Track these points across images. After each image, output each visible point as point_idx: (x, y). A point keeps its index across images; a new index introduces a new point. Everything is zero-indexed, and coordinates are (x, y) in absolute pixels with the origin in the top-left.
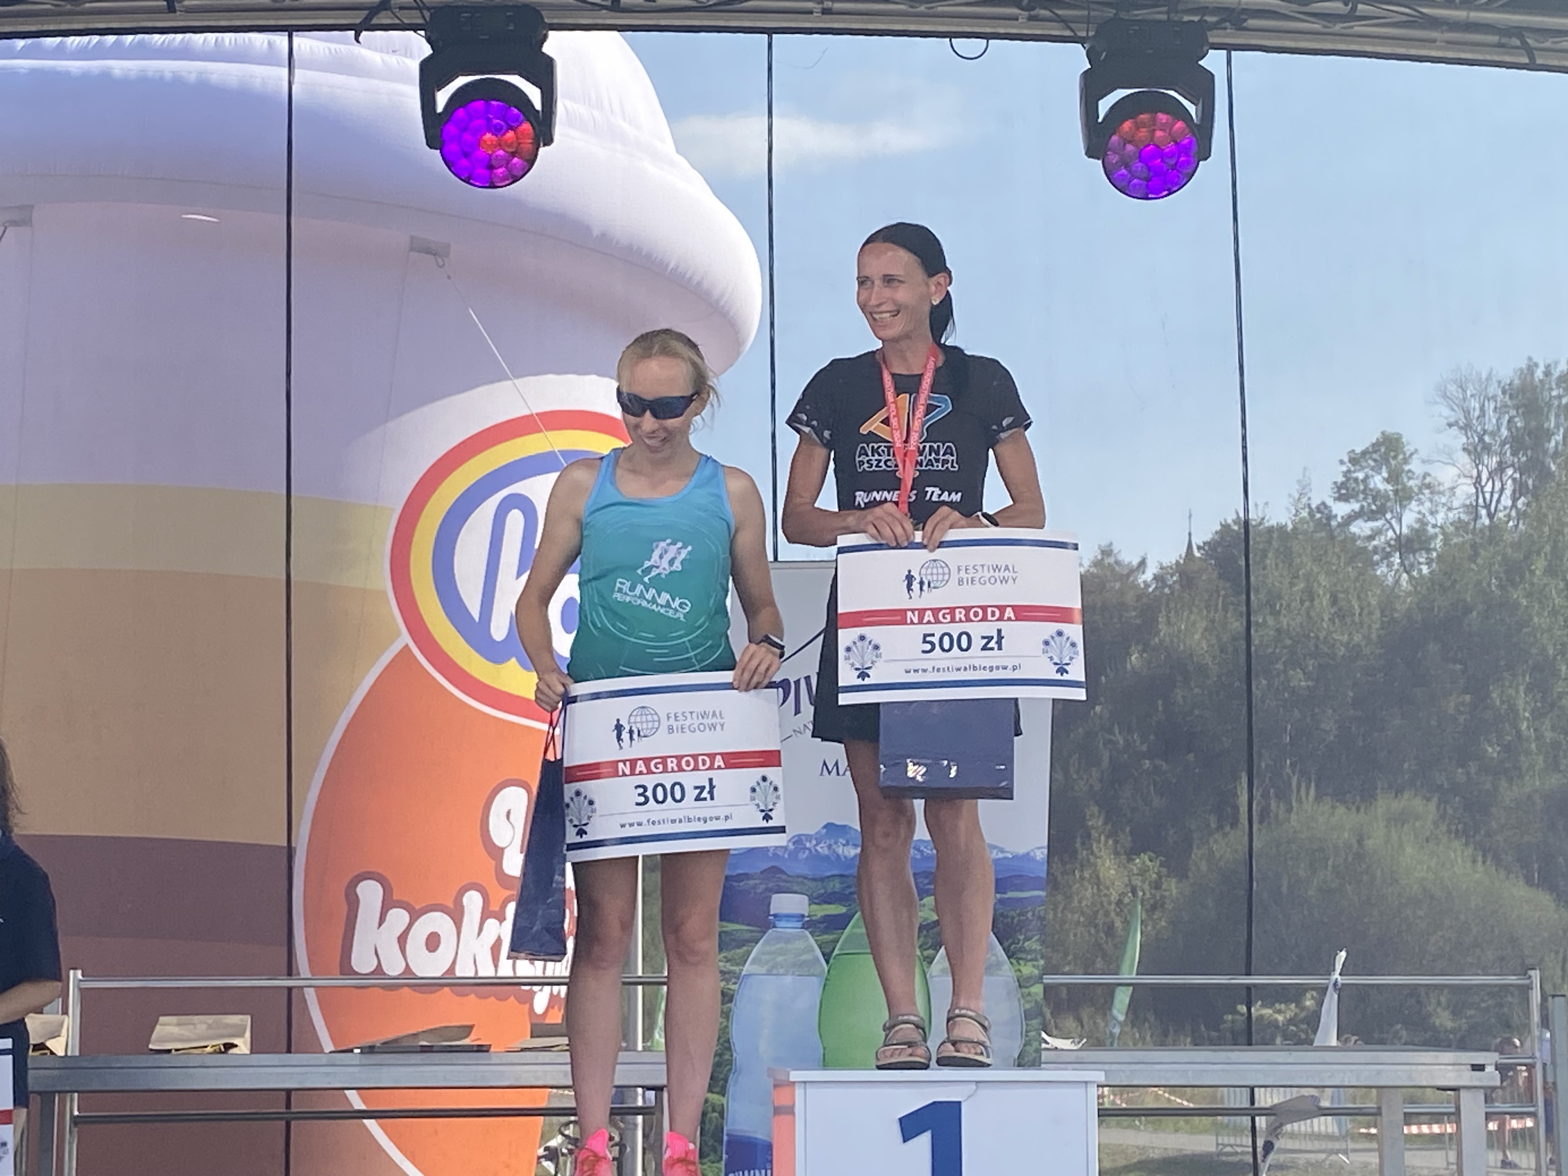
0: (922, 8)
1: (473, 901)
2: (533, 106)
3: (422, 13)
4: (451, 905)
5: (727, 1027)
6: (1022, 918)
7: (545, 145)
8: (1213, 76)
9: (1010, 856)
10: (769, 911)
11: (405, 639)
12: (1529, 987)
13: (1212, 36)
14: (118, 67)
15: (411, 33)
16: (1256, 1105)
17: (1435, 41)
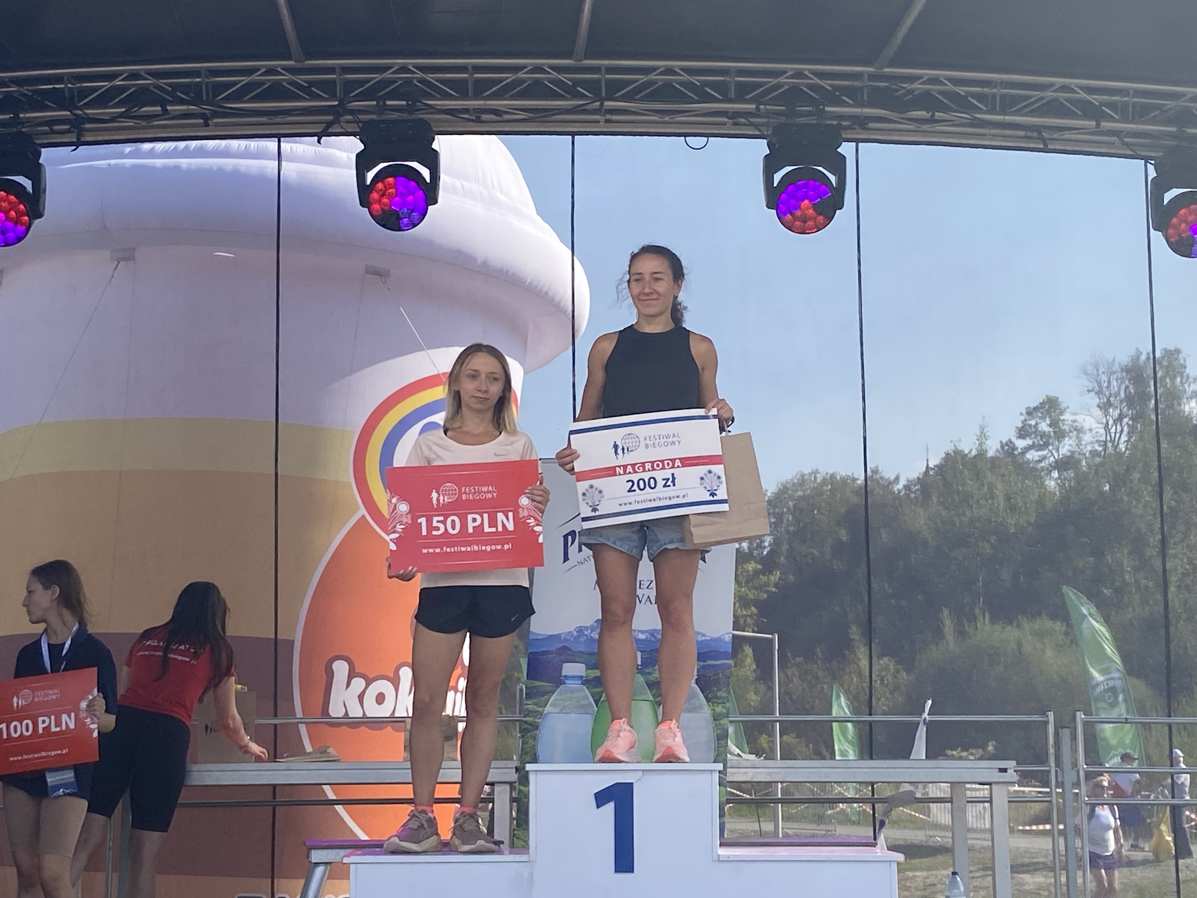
0: (667, 119)
1: (406, 674)
2: (426, 181)
3: (359, 126)
4: (392, 676)
5: (534, 746)
6: (716, 677)
7: (432, 205)
8: (845, 157)
9: (709, 638)
10: (561, 673)
11: (363, 511)
12: (1047, 723)
13: (846, 134)
14: (184, 162)
15: (353, 137)
16: (875, 796)
17: (985, 135)
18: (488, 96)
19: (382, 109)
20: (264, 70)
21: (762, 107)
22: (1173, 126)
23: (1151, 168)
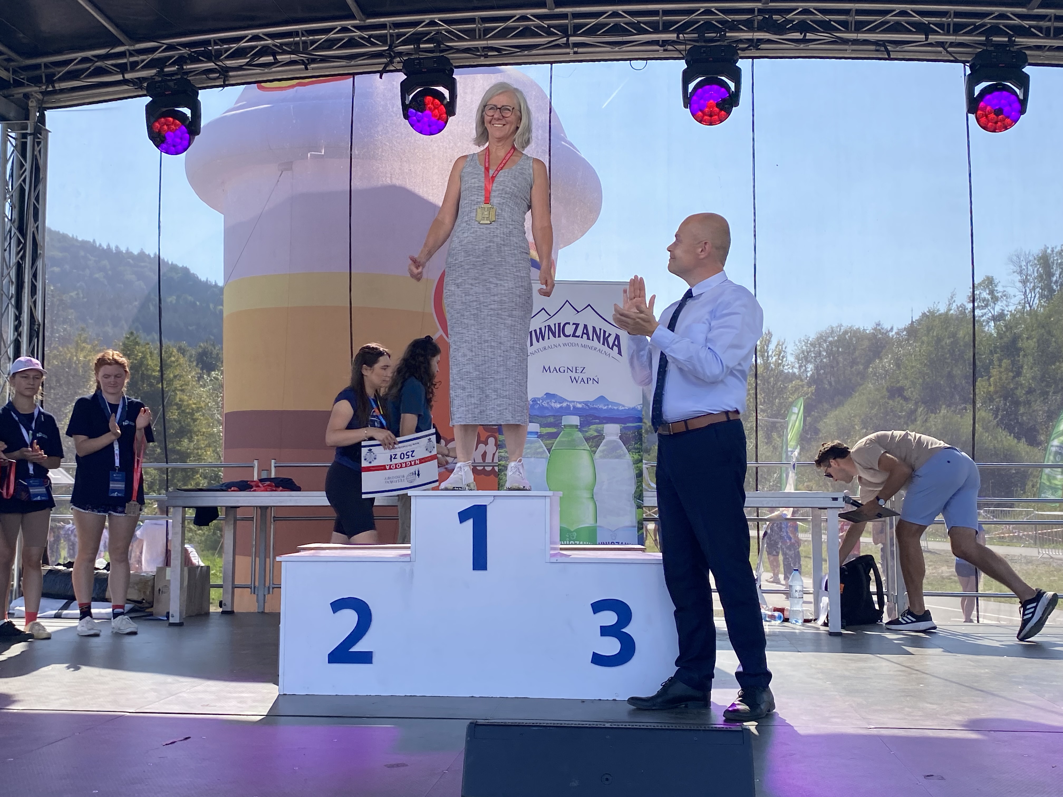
0: (617, 49)
2: (446, 100)
6: (634, 435)
7: (451, 116)
8: (742, 69)
9: (627, 408)
11: (441, 332)
15: (401, 72)
17: (846, 50)
18: (489, 37)
19: (418, 50)
20: (339, 28)
21: (681, 35)
22: (983, 36)
23: (968, 69)
